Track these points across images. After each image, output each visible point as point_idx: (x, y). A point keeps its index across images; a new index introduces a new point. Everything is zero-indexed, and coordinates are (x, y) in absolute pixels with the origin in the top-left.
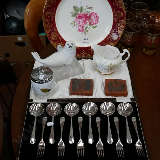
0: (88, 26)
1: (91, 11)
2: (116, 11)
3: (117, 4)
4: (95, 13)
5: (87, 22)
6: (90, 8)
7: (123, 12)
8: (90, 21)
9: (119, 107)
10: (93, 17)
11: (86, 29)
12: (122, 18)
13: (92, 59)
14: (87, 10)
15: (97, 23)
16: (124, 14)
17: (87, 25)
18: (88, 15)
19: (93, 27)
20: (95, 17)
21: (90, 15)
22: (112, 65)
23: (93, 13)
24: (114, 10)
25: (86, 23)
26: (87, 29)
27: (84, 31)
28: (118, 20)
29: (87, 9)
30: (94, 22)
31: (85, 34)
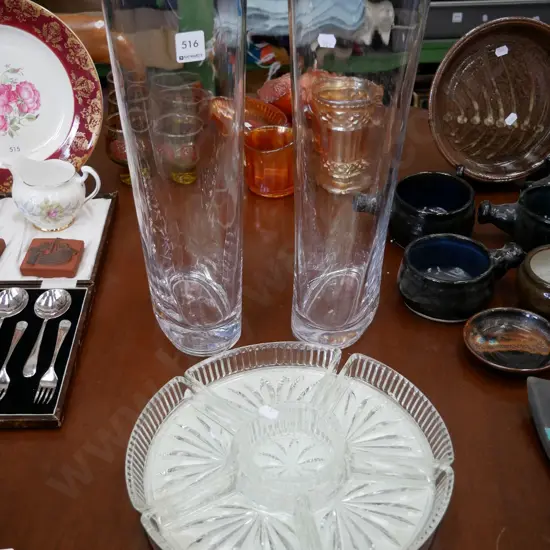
0: (17, 115)
1: (19, 78)
2: (78, 77)
3: (77, 60)
4: (30, 84)
5: (13, 105)
6: (15, 71)
7: (93, 79)
8: (19, 102)
9: (41, 300)
10: (25, 94)
11: (12, 123)
12: (93, 96)
13: (10, 195)
14: (11, 76)
15: (37, 108)
16: (96, 83)
17: (14, 114)
18: (14, 89)
19: (29, 119)
20: (30, 94)
21: (19, 88)
22: (50, 204)
23: (25, 83)
24: (73, 74)
25: (11, 109)
26: (16, 124)
27: (9, 128)
28: (84, 99)
29: (8, 74)
30: (30, 106)
31: (12, 135)
